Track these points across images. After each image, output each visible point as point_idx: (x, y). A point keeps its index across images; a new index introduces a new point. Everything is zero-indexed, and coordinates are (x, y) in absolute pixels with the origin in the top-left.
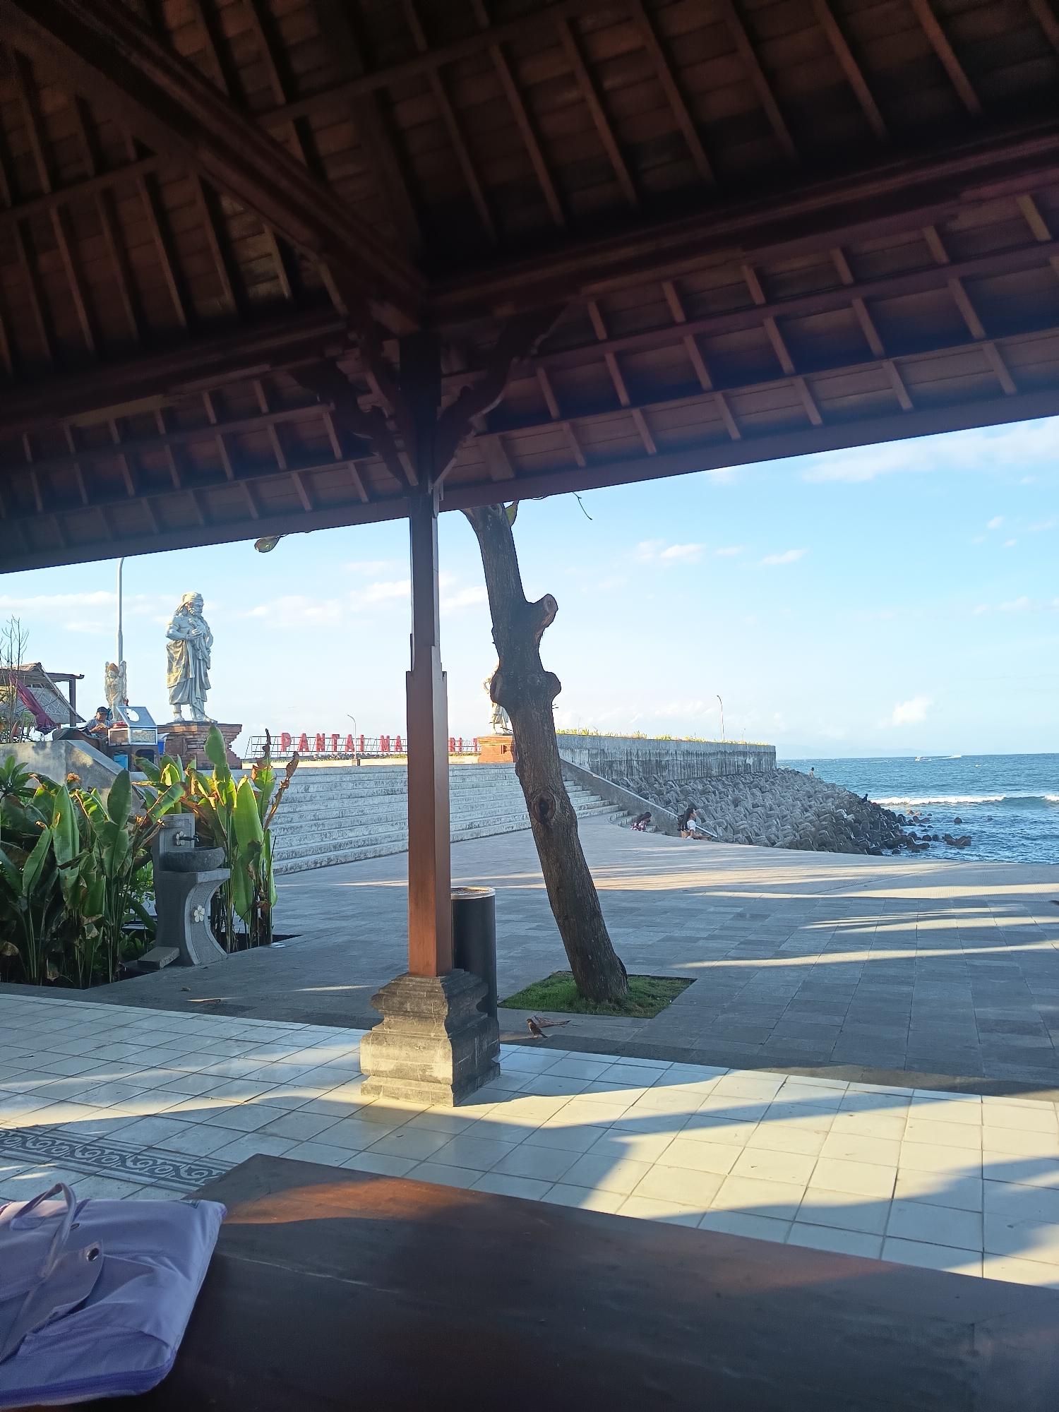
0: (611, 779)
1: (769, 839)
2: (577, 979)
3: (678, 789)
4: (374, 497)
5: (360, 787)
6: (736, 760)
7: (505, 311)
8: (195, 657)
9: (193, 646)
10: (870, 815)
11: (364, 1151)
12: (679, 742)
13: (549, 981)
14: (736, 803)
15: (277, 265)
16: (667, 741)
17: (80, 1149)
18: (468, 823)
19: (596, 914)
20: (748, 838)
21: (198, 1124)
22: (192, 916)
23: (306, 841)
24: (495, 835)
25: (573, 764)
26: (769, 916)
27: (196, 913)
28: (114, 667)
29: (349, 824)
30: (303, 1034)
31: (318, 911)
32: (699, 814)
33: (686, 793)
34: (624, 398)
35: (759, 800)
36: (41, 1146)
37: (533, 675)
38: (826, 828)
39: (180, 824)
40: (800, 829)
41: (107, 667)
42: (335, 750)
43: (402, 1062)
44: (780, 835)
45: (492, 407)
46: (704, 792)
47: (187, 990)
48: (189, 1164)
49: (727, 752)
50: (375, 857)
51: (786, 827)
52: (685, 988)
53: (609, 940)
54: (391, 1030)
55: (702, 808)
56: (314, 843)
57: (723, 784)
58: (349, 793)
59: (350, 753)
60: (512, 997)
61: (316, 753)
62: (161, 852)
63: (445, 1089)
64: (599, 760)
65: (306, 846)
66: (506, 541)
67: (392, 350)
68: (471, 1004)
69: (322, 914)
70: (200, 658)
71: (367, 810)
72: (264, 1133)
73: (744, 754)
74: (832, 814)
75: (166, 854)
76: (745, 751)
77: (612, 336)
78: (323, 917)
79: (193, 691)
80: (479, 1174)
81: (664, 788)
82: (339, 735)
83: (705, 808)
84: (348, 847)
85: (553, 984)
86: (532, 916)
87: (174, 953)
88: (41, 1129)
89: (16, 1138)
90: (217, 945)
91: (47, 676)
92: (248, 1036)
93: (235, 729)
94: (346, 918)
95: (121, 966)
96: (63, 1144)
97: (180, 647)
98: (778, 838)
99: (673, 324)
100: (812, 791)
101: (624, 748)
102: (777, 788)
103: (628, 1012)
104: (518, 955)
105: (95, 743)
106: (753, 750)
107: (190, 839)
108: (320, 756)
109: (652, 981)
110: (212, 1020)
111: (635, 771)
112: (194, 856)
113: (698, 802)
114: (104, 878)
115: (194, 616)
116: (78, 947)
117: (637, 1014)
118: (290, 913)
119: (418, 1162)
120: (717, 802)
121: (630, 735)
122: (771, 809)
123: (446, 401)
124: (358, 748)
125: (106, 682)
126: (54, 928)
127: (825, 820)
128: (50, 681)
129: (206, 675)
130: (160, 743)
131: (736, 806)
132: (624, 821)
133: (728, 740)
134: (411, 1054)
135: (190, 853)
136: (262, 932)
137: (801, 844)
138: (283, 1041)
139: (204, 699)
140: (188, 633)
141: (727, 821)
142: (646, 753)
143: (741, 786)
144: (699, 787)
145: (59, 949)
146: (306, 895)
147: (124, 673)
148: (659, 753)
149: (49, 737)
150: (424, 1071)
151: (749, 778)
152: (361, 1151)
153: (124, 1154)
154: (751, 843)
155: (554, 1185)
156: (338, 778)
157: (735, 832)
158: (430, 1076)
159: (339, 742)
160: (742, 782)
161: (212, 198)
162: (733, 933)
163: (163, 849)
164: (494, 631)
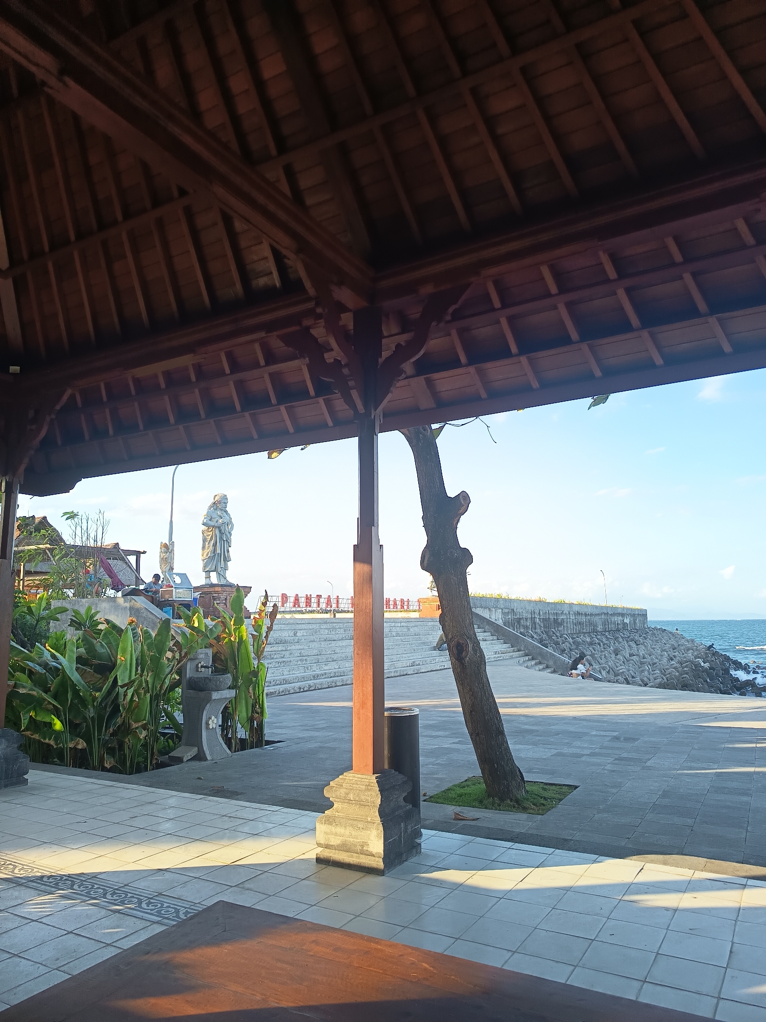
0: (519, 631)
1: (642, 680)
2: (486, 782)
3: (571, 640)
4: (337, 422)
5: (333, 633)
6: (616, 619)
7: (427, 290)
8: (221, 538)
9: (220, 531)
10: (722, 663)
11: (314, 905)
12: (571, 605)
13: (465, 784)
14: (616, 653)
15: (271, 265)
16: (561, 604)
17: (110, 893)
18: (411, 661)
19: (501, 733)
20: (626, 679)
21: (196, 878)
22: (207, 724)
23: (294, 672)
24: (431, 671)
25: (490, 619)
26: (638, 739)
27: (210, 722)
28: (166, 546)
29: (325, 660)
30: (278, 815)
31: (299, 724)
32: (588, 660)
33: (577, 644)
34: (514, 349)
35: (634, 651)
36: (84, 889)
37: (452, 550)
38: (687, 673)
39: (202, 656)
40: (666, 673)
41: (161, 545)
42: (318, 606)
43: (346, 838)
44: (651, 677)
45: (417, 357)
46: (591, 644)
47: (201, 779)
48: (186, 908)
49: (608, 613)
50: (342, 685)
51: (655, 672)
52: (570, 793)
53: (511, 753)
54: (339, 814)
55: (590, 655)
56: (299, 673)
57: (606, 637)
58: (325, 637)
59: (329, 609)
60: (437, 795)
61: (305, 608)
62: (188, 676)
63: (377, 862)
64: (510, 617)
65: (293, 675)
66: (433, 453)
67: (347, 320)
68: (399, 797)
69: (301, 726)
70: (225, 539)
71: (338, 650)
72: (243, 888)
73: (623, 615)
74: (692, 662)
75: (190, 678)
76: (622, 612)
77: (504, 306)
78: (302, 728)
79: (219, 563)
80: (400, 929)
81: (560, 640)
82: (321, 596)
83: (592, 655)
84: (324, 677)
85: (468, 786)
86: (455, 734)
87: (194, 751)
88: (85, 876)
89: (67, 882)
90: (225, 746)
91: (121, 552)
92: (239, 814)
93: (247, 590)
94: (318, 730)
95: (156, 759)
96: (99, 888)
97: (211, 531)
98: (650, 681)
99: (549, 295)
100: (676, 645)
101: (530, 608)
102: (649, 642)
103: (525, 809)
104: (443, 763)
105: (150, 598)
106: (629, 612)
107: (208, 668)
108: (308, 610)
109: (545, 787)
110: (213, 801)
111: (538, 626)
112: (210, 680)
113: (587, 651)
114: (148, 695)
115: (222, 510)
116: (127, 743)
117: (532, 811)
118: (278, 724)
119: (355, 916)
120: (602, 652)
121: (533, 599)
122: (644, 658)
123: (385, 354)
124: (334, 606)
125: (160, 556)
126: (111, 730)
127: (686, 666)
128: (123, 555)
129: (228, 551)
130: (195, 599)
131: (617, 655)
132: (529, 663)
133: (610, 604)
134: (353, 833)
135: (207, 678)
136: (257, 739)
137: (668, 685)
138: (264, 819)
139: (226, 568)
140: (217, 522)
141: (609, 666)
142: (546, 612)
143: (621, 640)
144: (587, 640)
145: (115, 744)
146: (292, 712)
147: (173, 550)
148: (556, 613)
149: (120, 594)
150: (362, 846)
151: (627, 634)
152: (313, 906)
153: (142, 898)
154: (628, 683)
155: (456, 941)
156: (317, 627)
157: (616, 675)
158: (367, 850)
159: (322, 600)
160: (621, 637)
161: (227, 221)
162: (610, 751)
163: (189, 673)
164: (424, 518)
